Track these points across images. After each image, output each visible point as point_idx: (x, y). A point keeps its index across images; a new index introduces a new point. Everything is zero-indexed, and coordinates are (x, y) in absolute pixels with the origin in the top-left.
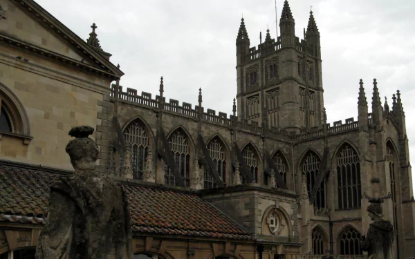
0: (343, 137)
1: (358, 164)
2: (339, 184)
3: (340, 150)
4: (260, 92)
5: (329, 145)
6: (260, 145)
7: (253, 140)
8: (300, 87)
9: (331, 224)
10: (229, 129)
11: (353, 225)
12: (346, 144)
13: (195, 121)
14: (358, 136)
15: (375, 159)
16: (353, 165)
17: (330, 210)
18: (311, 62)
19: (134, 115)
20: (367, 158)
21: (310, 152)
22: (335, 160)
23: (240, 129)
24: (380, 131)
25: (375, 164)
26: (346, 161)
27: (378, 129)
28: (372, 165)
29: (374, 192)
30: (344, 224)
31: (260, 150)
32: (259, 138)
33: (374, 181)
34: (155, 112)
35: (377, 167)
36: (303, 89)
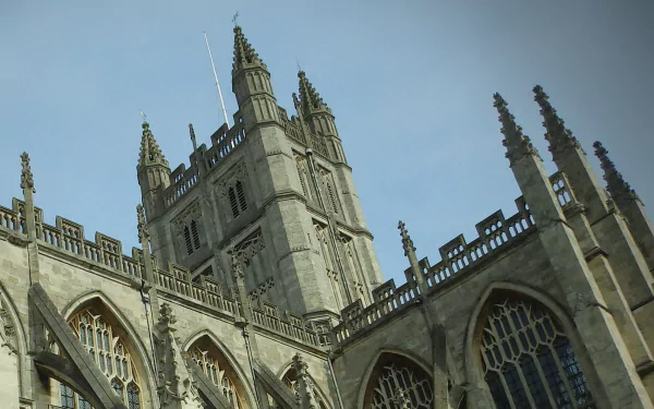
3: (483, 322)
4: (212, 262)
6: (237, 348)
7: (215, 329)
10: (133, 284)
12: (498, 296)
14: (540, 245)
18: (327, 171)
22: (472, 356)
26: (510, 347)
31: (240, 362)
32: (229, 326)
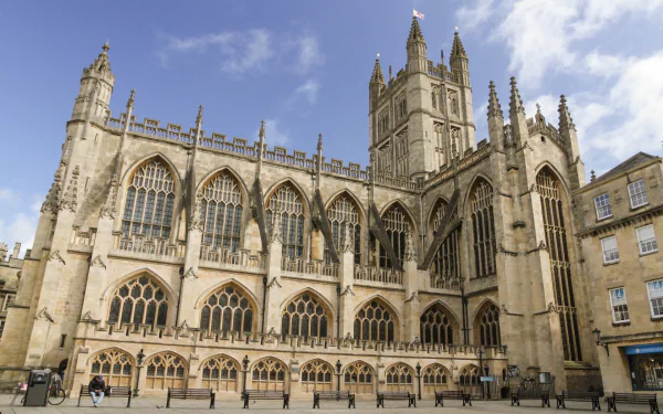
0: (474, 170)
1: (491, 208)
2: (476, 240)
3: (473, 189)
5: (460, 185)
6: (362, 195)
7: (352, 188)
8: (435, 123)
9: (465, 300)
10: (308, 172)
12: (479, 179)
13: (252, 161)
15: (516, 191)
17: (463, 279)
18: (455, 92)
19: (150, 152)
20: (503, 191)
21: (440, 201)
22: (467, 205)
23: (329, 173)
24: (522, 149)
25: (516, 199)
26: (482, 204)
27: (518, 148)
28: (513, 201)
29: (517, 242)
30: (481, 299)
31: (363, 202)
32: (360, 185)
33: (516, 225)
34: (186, 148)
35: (521, 204)
36: (441, 124)
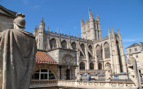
0: (105, 41)
2: (105, 52)
3: (105, 44)
4: (86, 32)
5: (102, 43)
7: (83, 43)
8: (95, 30)
10: (77, 40)
11: (109, 62)
15: (113, 45)
16: (108, 47)
17: (103, 59)
20: (111, 45)
21: (98, 45)
22: (104, 46)
26: (106, 46)
27: (113, 38)
30: (107, 62)
31: (85, 45)
32: (85, 42)
33: (113, 51)
34: (58, 37)
35: (114, 47)
